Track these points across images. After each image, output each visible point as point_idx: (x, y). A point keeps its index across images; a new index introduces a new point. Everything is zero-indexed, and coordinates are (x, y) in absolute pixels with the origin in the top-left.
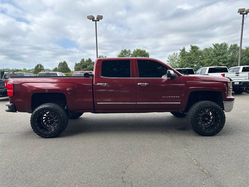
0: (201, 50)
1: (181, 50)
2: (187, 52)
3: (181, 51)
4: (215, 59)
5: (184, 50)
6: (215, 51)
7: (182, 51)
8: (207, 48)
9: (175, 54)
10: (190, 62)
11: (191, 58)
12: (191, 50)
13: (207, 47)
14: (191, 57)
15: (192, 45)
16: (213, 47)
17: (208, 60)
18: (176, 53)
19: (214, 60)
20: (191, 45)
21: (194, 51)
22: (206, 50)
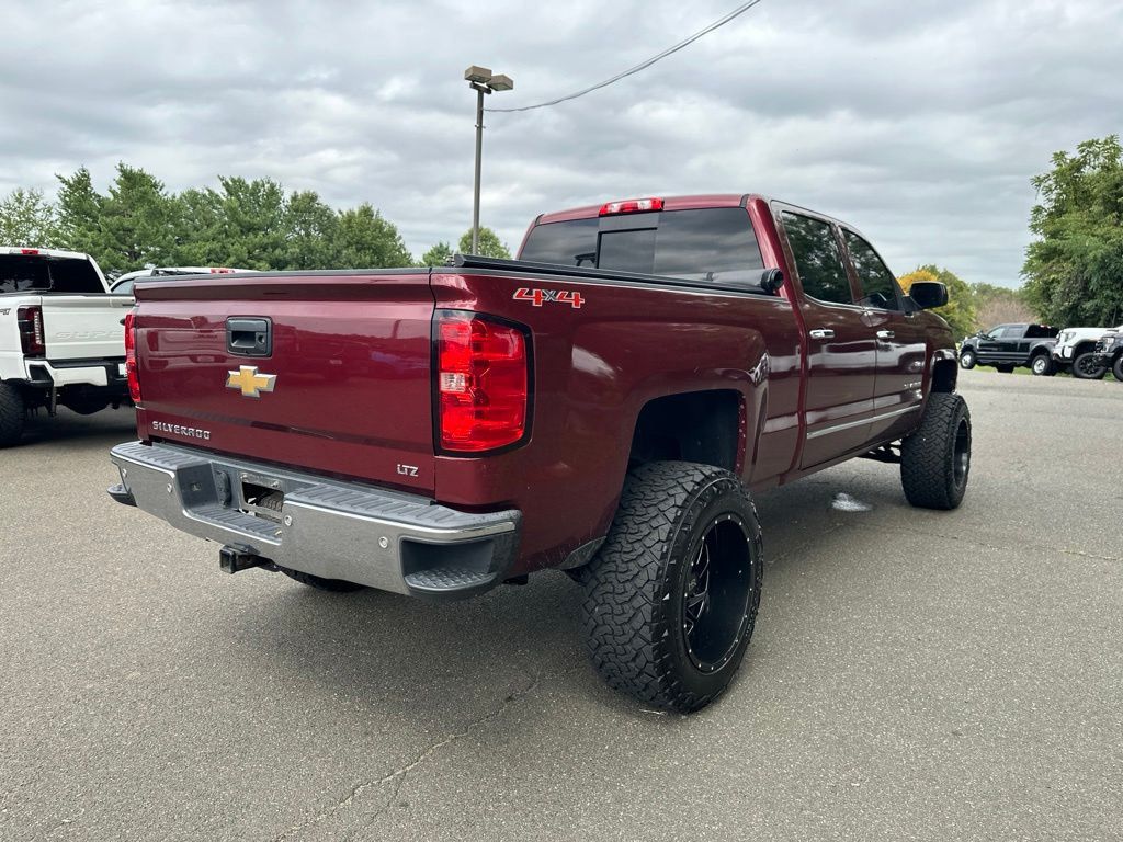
0: (174, 197)
1: (64, 182)
2: (99, 196)
3: (66, 188)
4: (235, 246)
5: (82, 184)
6: (232, 212)
7: (70, 186)
8: (197, 190)
9: (26, 195)
10: (123, 247)
11: (130, 231)
12: (117, 188)
13: (199, 189)
14: (127, 223)
15: (127, 167)
16: (221, 191)
17: (209, 246)
18: (31, 194)
19: (231, 249)
20: (121, 166)
21: (143, 198)
22: (193, 198)
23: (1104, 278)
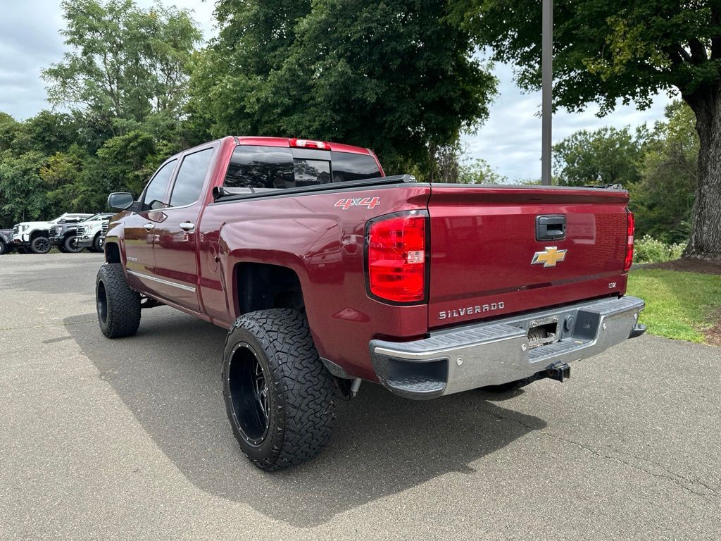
23: (14, 190)
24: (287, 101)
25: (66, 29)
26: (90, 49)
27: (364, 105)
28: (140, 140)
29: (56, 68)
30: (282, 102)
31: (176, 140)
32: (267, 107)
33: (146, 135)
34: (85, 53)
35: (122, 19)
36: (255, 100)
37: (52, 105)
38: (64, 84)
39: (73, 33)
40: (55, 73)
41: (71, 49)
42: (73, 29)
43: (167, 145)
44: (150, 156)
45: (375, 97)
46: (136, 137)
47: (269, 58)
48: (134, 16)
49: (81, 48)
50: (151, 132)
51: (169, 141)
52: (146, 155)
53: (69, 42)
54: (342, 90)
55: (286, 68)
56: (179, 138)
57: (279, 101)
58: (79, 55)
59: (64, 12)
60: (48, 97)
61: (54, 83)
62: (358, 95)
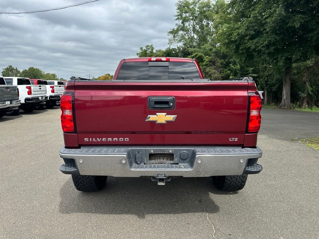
24: (253, 32)
25: (177, 14)
26: (185, 20)
27: (294, 29)
28: (197, 57)
29: (172, 30)
30: (250, 33)
31: (211, 56)
32: (243, 37)
33: (200, 54)
34: (182, 23)
35: (197, 6)
36: (237, 34)
37: (169, 45)
38: (174, 37)
39: (178, 15)
40: (171, 32)
41: (177, 22)
42: (179, 14)
43: (208, 58)
44: (201, 63)
45: (299, 24)
46: (196, 55)
47: (247, 12)
48: (202, 3)
49: (181, 21)
50: (203, 52)
51: (209, 56)
52: (200, 63)
53: (176, 19)
54: (280, 23)
55: (252, 16)
56: (213, 54)
57: (248, 33)
58: (181, 24)
59: (177, 8)
60: (168, 42)
61: (171, 36)
62: (290, 24)
